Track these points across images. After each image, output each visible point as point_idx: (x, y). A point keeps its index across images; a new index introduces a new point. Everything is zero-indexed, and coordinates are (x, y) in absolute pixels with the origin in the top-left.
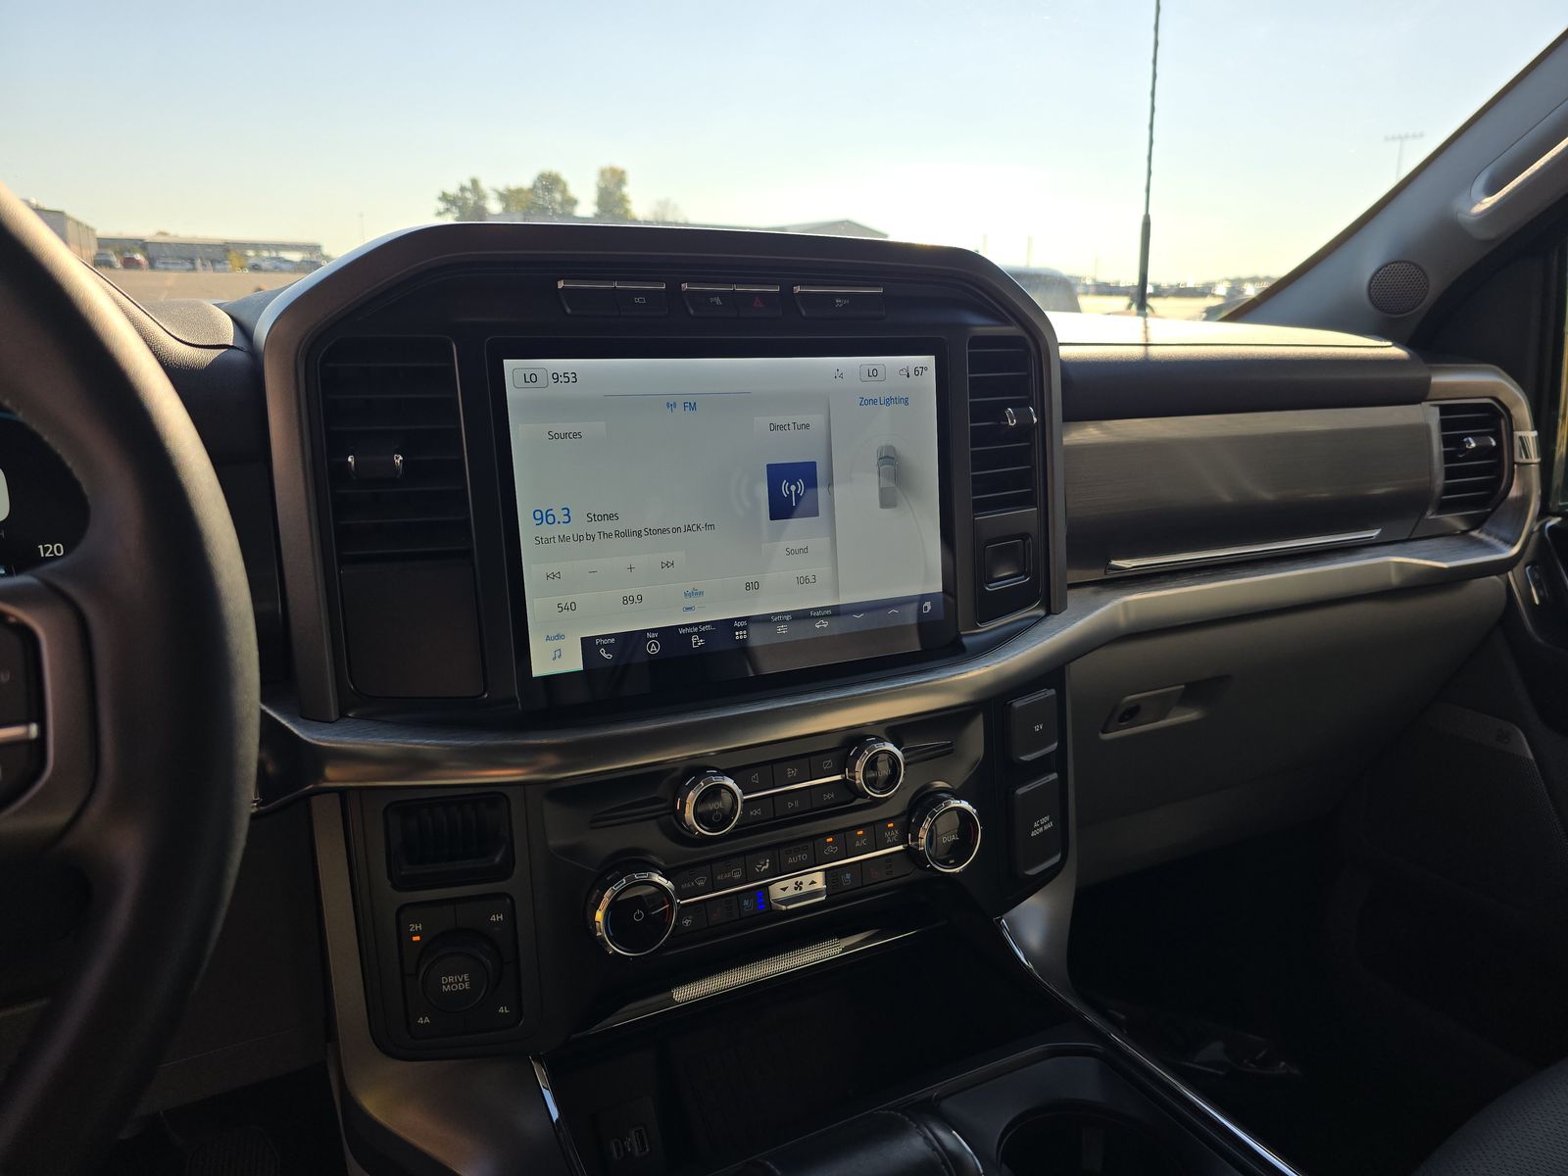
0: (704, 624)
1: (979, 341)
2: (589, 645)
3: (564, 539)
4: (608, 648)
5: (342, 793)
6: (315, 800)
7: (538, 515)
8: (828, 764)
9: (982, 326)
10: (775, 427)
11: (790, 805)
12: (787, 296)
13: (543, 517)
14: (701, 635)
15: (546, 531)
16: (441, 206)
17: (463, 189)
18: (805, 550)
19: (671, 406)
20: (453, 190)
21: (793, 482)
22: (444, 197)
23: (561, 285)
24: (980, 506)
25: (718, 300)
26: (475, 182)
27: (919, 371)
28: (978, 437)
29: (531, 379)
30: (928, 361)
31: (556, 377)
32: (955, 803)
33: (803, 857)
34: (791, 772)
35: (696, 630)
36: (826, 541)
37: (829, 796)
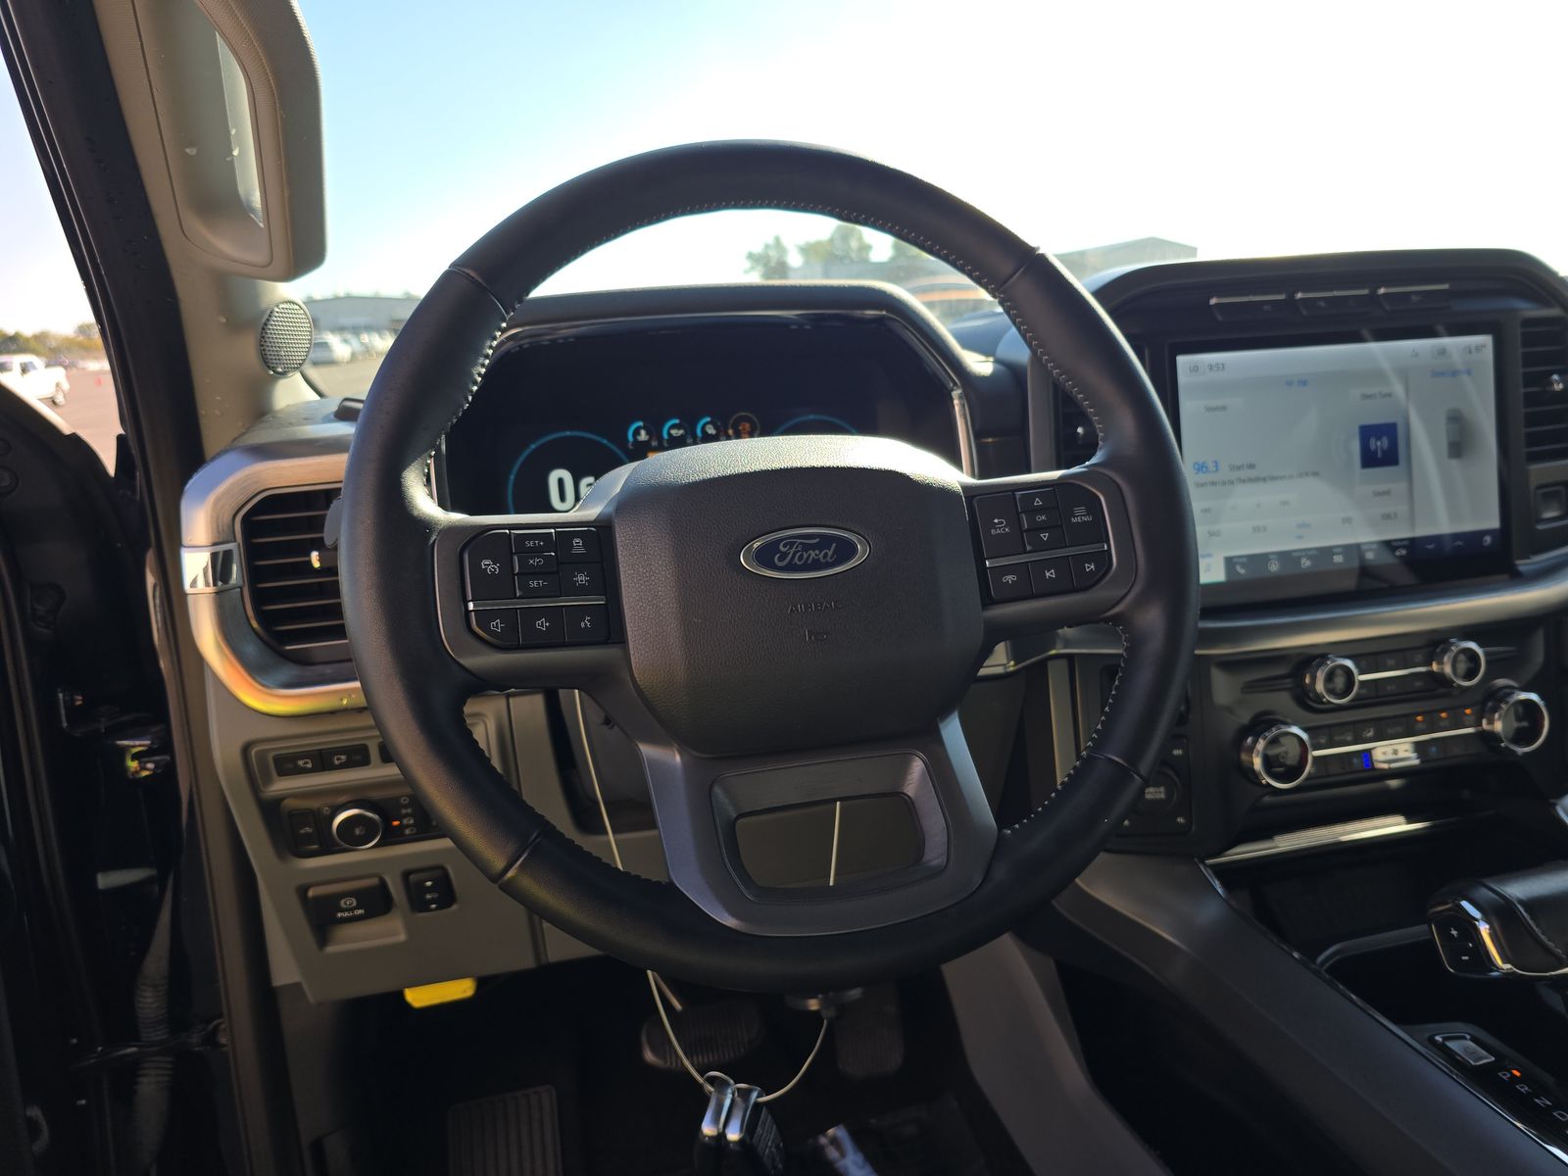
0: (1310, 549)
1: (1528, 322)
2: (1230, 562)
3: (1213, 484)
4: (1243, 565)
5: (1070, 657)
6: (1050, 664)
7: (1196, 467)
8: (1419, 657)
9: (1530, 310)
10: (1366, 397)
11: (1389, 688)
12: (1373, 296)
13: (1201, 468)
14: (1309, 557)
15: (1202, 477)
16: (747, 264)
17: (767, 246)
18: (1387, 493)
19: (1289, 383)
20: (758, 249)
21: (1379, 438)
22: (751, 256)
23: (1213, 301)
24: (1534, 458)
25: (1322, 304)
26: (777, 240)
27: (1479, 348)
28: (1530, 400)
29: (1195, 369)
30: (1486, 340)
31: (1211, 367)
32: (1523, 696)
33: (1399, 729)
34: (1391, 662)
35: (1304, 554)
36: (1402, 486)
37: (1418, 684)
